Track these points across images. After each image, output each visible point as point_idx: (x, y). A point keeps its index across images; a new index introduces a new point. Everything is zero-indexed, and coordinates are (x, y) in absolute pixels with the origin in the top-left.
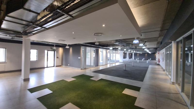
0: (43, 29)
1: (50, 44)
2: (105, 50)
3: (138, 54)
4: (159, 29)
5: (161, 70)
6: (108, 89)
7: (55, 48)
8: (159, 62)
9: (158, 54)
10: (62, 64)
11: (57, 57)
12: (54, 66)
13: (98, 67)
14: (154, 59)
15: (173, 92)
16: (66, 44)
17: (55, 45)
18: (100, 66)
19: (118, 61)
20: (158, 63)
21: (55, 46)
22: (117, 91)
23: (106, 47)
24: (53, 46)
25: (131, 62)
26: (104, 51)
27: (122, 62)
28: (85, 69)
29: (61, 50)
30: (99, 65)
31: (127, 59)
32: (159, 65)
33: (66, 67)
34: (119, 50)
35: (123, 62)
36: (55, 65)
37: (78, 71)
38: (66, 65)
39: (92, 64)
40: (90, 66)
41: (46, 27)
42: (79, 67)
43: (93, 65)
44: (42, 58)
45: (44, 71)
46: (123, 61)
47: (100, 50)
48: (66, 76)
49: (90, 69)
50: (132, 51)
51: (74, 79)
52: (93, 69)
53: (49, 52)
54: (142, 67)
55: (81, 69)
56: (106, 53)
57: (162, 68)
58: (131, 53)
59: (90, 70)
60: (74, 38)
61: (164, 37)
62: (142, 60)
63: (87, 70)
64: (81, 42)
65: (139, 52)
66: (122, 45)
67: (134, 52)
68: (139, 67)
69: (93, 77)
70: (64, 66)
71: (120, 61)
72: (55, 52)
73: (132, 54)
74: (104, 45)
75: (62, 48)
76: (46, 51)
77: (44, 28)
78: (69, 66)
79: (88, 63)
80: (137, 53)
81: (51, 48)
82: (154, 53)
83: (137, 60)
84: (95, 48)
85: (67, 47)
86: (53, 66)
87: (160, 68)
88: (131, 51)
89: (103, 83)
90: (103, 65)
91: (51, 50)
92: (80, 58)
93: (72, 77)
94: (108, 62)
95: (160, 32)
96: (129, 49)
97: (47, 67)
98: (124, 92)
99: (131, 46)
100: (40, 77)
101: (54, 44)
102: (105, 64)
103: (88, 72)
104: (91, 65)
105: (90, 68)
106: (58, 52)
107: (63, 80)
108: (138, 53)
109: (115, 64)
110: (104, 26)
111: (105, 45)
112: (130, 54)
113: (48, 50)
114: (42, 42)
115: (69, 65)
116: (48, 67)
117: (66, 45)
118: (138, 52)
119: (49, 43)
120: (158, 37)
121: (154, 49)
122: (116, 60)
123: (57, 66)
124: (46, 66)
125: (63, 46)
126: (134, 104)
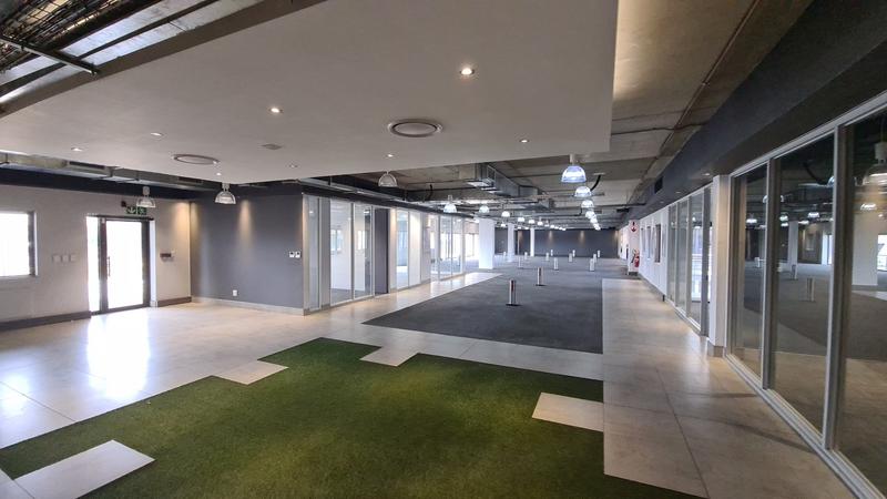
0: (70, 69)
1: (115, 178)
2: (418, 213)
3: (551, 234)
4: (674, 120)
5: (651, 296)
6: (461, 406)
7: (146, 203)
8: (637, 264)
9: (634, 230)
10: (196, 291)
11: (166, 256)
12: (146, 304)
13: (387, 299)
14: (611, 251)
15: (731, 392)
16: (221, 184)
17: (151, 187)
18: (395, 290)
19: (473, 267)
20: (631, 268)
21: (146, 191)
22: (509, 412)
23: (428, 199)
24: (136, 190)
25: (525, 267)
26: (415, 220)
27: (491, 268)
28: (327, 308)
29: (184, 215)
30: (392, 286)
31: (510, 255)
32: (635, 275)
33: (220, 305)
34: (480, 216)
35: (495, 270)
36: (154, 297)
37: (287, 324)
38: (222, 293)
39: (360, 285)
40: (350, 294)
41: (89, 59)
42: (294, 302)
43: (364, 289)
44: (65, 258)
45: (86, 335)
46: (495, 264)
47: (397, 216)
48: (225, 354)
49: (347, 309)
50: (532, 222)
51: (277, 368)
52: (367, 306)
53: (110, 225)
54: (576, 290)
55: (307, 313)
56: (424, 228)
57: (654, 290)
58: (523, 231)
59: (353, 314)
60: (274, 147)
61: (676, 158)
62: (570, 259)
63: (335, 313)
64: (303, 174)
65: (556, 224)
66: (500, 192)
67: (540, 223)
68: (564, 288)
69: (377, 348)
70: (205, 301)
71: (482, 266)
72: (152, 225)
73: (526, 234)
74: (417, 193)
75: (190, 203)
76: (92, 223)
77: (78, 61)
78: (234, 298)
79: (339, 278)
80: (548, 230)
81: (124, 204)
82: (610, 230)
83: (551, 260)
84: (369, 206)
85: (225, 199)
86: (141, 302)
87: (643, 288)
88: (527, 219)
89: (430, 377)
90: (409, 288)
91: (123, 212)
92: (298, 256)
93: (262, 359)
94: (432, 272)
95: (673, 132)
96: (521, 213)
97: (104, 310)
98: (538, 414)
99: (534, 197)
100: (64, 371)
101: (141, 182)
102: (418, 282)
103: (345, 325)
104: (356, 288)
105: (349, 306)
106: (166, 226)
107: (211, 379)
108: (553, 230)
109: (463, 282)
110: (467, 71)
111: (422, 190)
112: (520, 234)
113: (103, 218)
114: (64, 163)
115: (235, 293)
116: (110, 307)
117: (217, 187)
118: (552, 227)
119: (112, 171)
120: (656, 158)
121: (618, 210)
122: (467, 259)
123: (162, 304)
124: (94, 306)
125: (200, 194)
126: (602, 467)
